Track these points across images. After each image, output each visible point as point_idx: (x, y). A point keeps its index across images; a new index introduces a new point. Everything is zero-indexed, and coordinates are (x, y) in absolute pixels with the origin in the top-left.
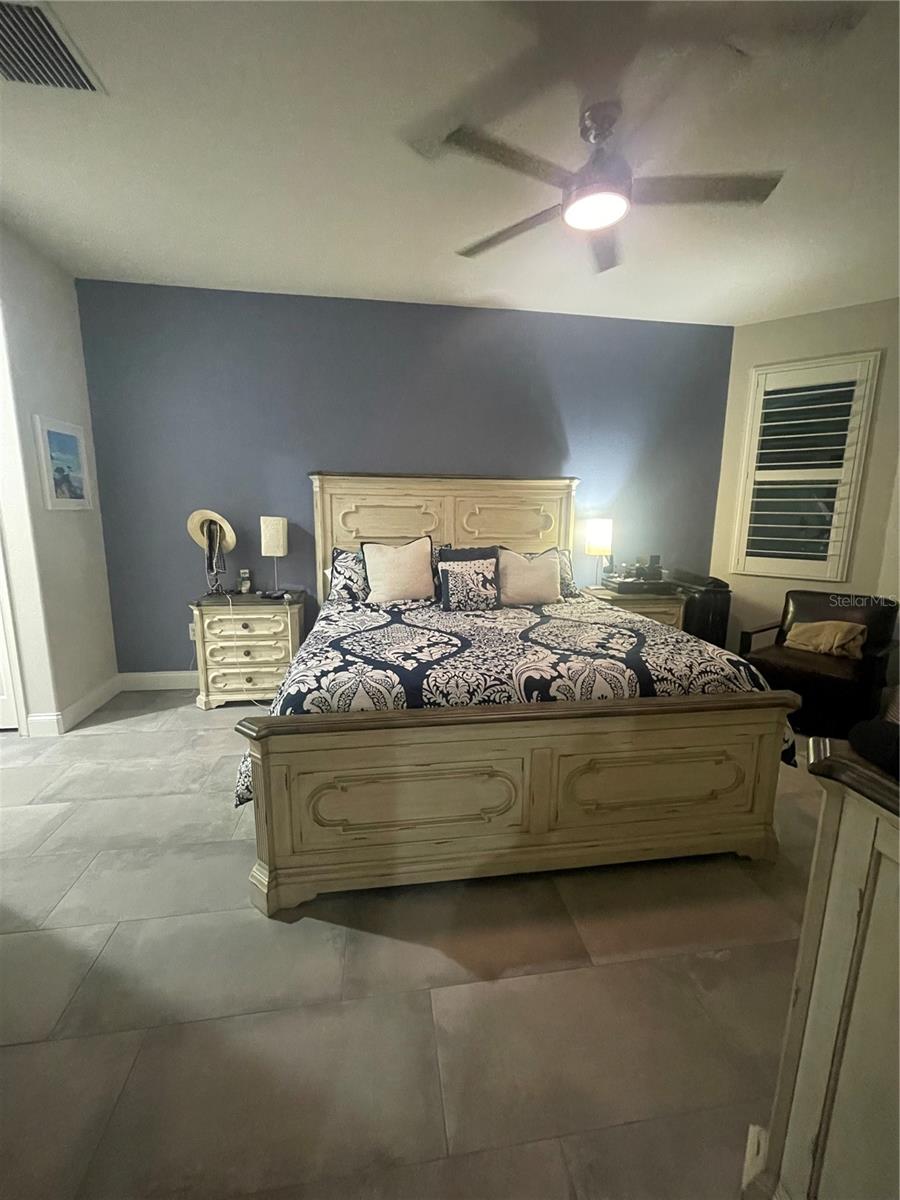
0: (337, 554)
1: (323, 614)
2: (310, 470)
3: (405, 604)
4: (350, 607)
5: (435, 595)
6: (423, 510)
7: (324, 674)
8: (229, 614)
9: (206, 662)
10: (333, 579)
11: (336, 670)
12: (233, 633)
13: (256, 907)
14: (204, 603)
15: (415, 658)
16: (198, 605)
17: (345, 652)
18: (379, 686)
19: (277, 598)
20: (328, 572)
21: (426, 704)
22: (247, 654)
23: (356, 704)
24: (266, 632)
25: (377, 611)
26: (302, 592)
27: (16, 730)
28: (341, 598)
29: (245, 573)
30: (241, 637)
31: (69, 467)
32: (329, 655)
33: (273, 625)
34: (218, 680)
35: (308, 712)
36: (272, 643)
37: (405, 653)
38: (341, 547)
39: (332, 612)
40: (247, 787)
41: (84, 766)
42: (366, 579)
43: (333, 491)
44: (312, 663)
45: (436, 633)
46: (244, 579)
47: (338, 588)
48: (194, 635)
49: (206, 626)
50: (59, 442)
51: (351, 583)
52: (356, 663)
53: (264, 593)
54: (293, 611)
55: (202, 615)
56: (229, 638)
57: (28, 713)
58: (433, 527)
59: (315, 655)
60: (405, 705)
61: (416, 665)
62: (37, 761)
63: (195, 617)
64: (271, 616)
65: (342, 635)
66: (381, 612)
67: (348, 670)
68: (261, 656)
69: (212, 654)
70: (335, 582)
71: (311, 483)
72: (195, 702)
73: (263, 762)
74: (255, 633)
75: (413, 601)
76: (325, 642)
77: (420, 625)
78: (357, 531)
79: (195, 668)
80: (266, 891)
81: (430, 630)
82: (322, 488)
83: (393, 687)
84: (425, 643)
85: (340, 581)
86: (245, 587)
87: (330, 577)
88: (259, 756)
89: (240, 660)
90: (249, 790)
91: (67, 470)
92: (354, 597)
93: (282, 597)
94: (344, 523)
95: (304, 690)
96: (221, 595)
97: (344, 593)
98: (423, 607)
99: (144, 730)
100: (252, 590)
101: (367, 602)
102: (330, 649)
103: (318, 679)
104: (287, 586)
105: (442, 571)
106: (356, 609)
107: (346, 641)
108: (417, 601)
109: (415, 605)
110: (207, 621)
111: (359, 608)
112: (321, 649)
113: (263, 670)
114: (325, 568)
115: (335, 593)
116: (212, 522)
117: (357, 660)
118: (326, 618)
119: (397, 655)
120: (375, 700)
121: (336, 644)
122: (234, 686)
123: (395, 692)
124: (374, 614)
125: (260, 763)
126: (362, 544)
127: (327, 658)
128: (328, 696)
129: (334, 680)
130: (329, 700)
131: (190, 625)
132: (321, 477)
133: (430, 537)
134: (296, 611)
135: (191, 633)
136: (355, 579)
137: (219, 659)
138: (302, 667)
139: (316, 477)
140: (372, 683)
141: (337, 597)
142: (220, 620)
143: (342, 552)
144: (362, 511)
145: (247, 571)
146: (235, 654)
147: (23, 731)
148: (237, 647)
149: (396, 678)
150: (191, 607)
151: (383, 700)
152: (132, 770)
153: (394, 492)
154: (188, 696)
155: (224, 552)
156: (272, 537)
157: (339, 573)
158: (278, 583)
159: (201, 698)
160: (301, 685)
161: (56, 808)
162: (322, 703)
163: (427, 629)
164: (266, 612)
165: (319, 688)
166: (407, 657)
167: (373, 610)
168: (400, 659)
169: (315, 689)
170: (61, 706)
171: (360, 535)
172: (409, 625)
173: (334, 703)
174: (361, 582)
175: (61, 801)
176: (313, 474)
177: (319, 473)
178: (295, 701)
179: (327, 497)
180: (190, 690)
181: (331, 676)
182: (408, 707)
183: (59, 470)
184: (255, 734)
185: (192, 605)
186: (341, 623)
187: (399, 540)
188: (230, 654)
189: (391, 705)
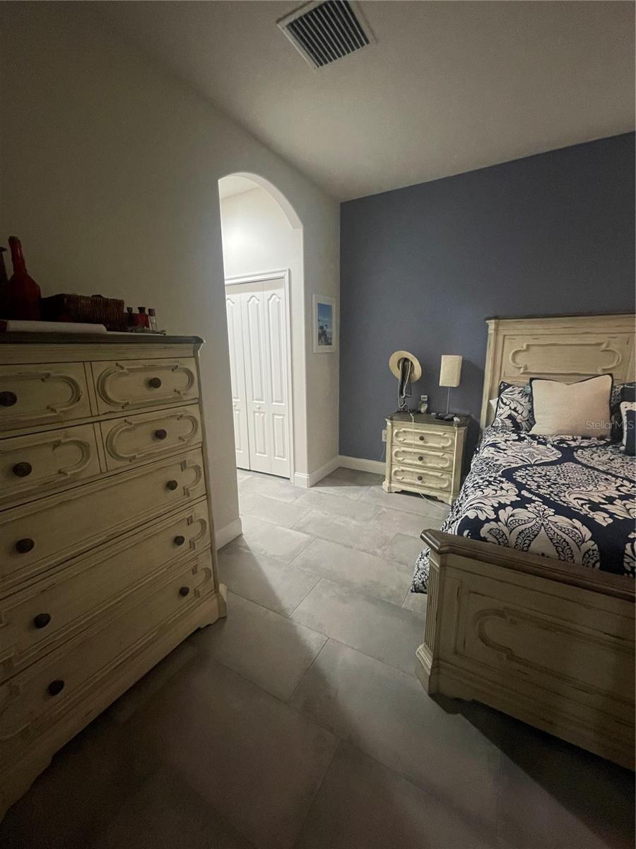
0: (503, 387)
1: (489, 439)
2: (486, 316)
3: (574, 440)
4: (515, 436)
5: (612, 435)
6: (604, 346)
7: (502, 506)
8: (411, 428)
9: (391, 461)
10: (497, 408)
11: (514, 505)
12: (412, 442)
13: (418, 678)
14: (395, 418)
15: (606, 511)
16: (391, 419)
17: (520, 486)
18: (564, 536)
19: (448, 420)
20: (494, 402)
21: (628, 573)
22: (421, 459)
23: (535, 546)
24: (437, 446)
25: (545, 444)
26: (468, 416)
27: (289, 479)
28: (504, 427)
29: (424, 397)
30: (417, 446)
31: (326, 326)
32: (504, 485)
33: (442, 440)
34: (398, 473)
35: (484, 539)
36: (440, 454)
37: (590, 502)
38: (508, 381)
39: (499, 440)
40: (423, 582)
41: (317, 513)
42: (531, 411)
43: (505, 333)
44: (488, 491)
45: (626, 483)
46: (423, 402)
47: (502, 417)
48: (386, 439)
49: (394, 433)
50: (324, 309)
51: (516, 414)
52: (534, 501)
53: (437, 415)
54: (460, 432)
55: (392, 426)
56: (409, 445)
57: (295, 471)
58: (614, 364)
59: (490, 483)
60: (598, 565)
61: (610, 521)
62: (297, 501)
63: (388, 427)
64: (442, 434)
65: (513, 465)
66: (549, 446)
67: (526, 508)
68: (430, 463)
69: (396, 455)
70: (500, 411)
71: (487, 326)
72: (382, 484)
73: (440, 571)
74: (427, 445)
75: (582, 438)
76: (498, 471)
77: (601, 468)
78: (526, 368)
79: (384, 461)
80: (429, 673)
81: (617, 477)
82: (496, 330)
83: (583, 541)
84: (615, 494)
85: (505, 411)
86: (424, 409)
87: (494, 407)
88: (438, 566)
89: (415, 462)
90: (424, 585)
91: (325, 327)
92: (517, 427)
93: (452, 420)
94: (514, 360)
95: (482, 517)
96: (406, 413)
97: (508, 422)
98: (596, 446)
99: (351, 497)
100: (428, 411)
101: (531, 433)
102: (504, 479)
103: (496, 510)
104: (456, 410)
105: (628, 412)
106: (521, 439)
107: (518, 474)
108: (590, 438)
109: (585, 443)
110: (396, 431)
111: (524, 438)
112: (495, 478)
113: (431, 473)
114: (490, 398)
115: (500, 421)
116: (406, 360)
117: (534, 498)
118: (494, 445)
119: (581, 502)
120: (560, 550)
121: (509, 474)
122: (409, 481)
123: (585, 547)
124: (540, 446)
125: (438, 571)
126: (532, 380)
127: (502, 488)
128: (505, 530)
129: (512, 516)
130: (508, 535)
131: (383, 431)
132: (497, 321)
133: (611, 375)
134: (463, 431)
135: (383, 437)
136: (520, 409)
137: (400, 459)
138: (479, 493)
139: (493, 321)
140: (556, 530)
141: (501, 425)
142: (404, 432)
143: (509, 386)
144: (533, 349)
145: (426, 396)
146: (412, 457)
147: (292, 480)
148: (415, 453)
149: (587, 533)
150: (387, 420)
151: (569, 552)
152: (342, 524)
153: (573, 331)
154: (378, 479)
155: (412, 382)
156: (449, 371)
157: (505, 404)
158: (450, 407)
159: (386, 484)
160: (479, 512)
161: (303, 536)
162: (498, 534)
163: (610, 474)
164: (438, 430)
165: (497, 520)
166: (595, 507)
167: (539, 443)
168: (586, 507)
169: (493, 520)
170: (310, 472)
171: (529, 371)
172: (587, 467)
173: (512, 538)
174: (525, 414)
175: (305, 532)
176: (489, 319)
177: (496, 318)
178: (473, 525)
179: (500, 338)
180: (379, 475)
181: (509, 509)
182: (601, 568)
183: (321, 328)
184: (437, 548)
185: (388, 418)
186: (509, 452)
187: (572, 377)
188: (408, 457)
189: (578, 558)
